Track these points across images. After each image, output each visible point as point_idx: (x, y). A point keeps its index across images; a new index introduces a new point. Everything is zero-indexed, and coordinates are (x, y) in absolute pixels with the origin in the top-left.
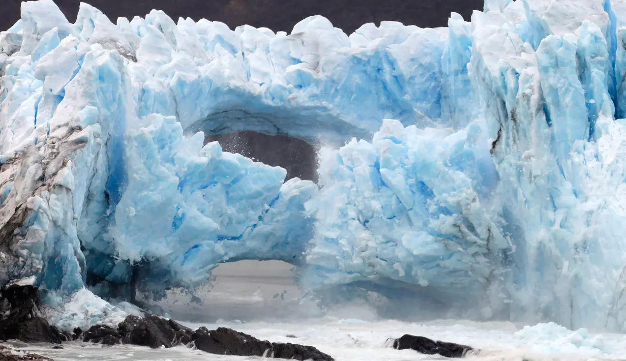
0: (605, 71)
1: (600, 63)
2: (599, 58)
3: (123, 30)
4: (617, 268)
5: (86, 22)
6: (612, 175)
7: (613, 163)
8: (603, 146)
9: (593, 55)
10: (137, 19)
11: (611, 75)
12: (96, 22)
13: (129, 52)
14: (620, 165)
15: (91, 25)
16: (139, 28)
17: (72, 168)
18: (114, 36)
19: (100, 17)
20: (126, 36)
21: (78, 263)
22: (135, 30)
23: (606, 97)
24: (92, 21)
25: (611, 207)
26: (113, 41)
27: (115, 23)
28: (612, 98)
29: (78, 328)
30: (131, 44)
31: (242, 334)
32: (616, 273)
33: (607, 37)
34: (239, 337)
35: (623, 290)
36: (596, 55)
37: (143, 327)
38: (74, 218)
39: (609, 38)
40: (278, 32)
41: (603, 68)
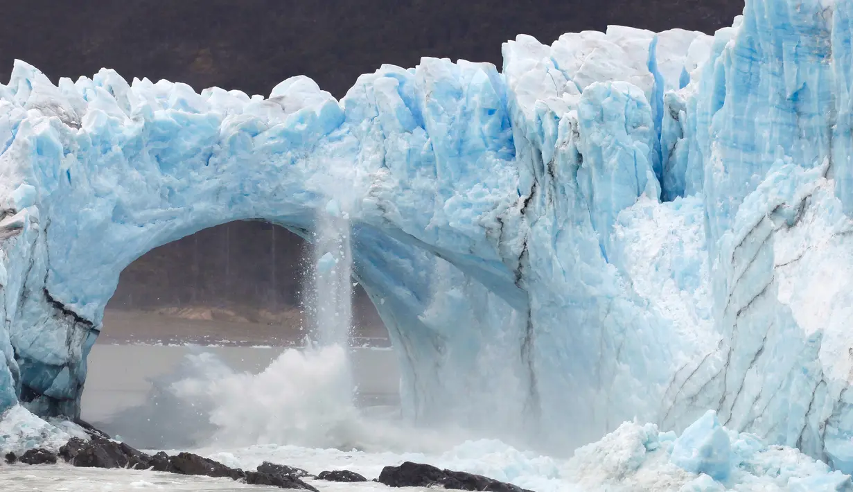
0: (649, 145)
1: (644, 134)
2: (642, 128)
3: (67, 92)
4: (662, 381)
5: (22, 84)
6: (657, 269)
7: (658, 255)
8: (647, 234)
9: (635, 125)
10: (83, 79)
11: (656, 150)
12: (33, 84)
13: (73, 120)
14: (668, 257)
15: (27, 87)
16: (85, 90)
17: (4, 259)
18: (55, 100)
19: (38, 78)
20: (70, 100)
21: (11, 374)
22: (81, 93)
23: (650, 175)
24: (29, 82)
25: (655, 308)
26: (55, 106)
27: (56, 84)
28: (657, 177)
29: (11, 452)
30: (75, 110)
31: (208, 460)
32: (661, 389)
33: (651, 103)
34: (206, 464)
35: (670, 409)
36: (639, 125)
37: (89, 452)
38: (6, 320)
39: (655, 105)
40: (253, 96)
41: (647, 140)
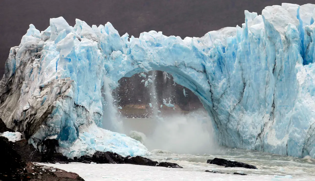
0: (298, 45)
1: (296, 41)
2: (296, 39)
3: (95, 30)
4: (306, 128)
5: (78, 27)
6: (303, 89)
7: (303, 83)
8: (299, 77)
9: (293, 38)
10: (101, 26)
11: (301, 46)
12: (83, 27)
13: (97, 39)
14: (307, 84)
15: (80, 28)
16: (101, 29)
17: (72, 89)
18: (90, 33)
19: (84, 24)
20: (96, 33)
21: (75, 129)
22: (100, 31)
23: (299, 55)
24: (81, 27)
25: (303, 103)
26: (90, 35)
27: (91, 27)
28: (302, 56)
29: (76, 157)
30: (98, 36)
31: (145, 158)
32: (306, 131)
33: (299, 30)
34: (144, 159)
35: (309, 138)
36: (294, 38)
37: (103, 156)
38: (73, 110)
39: (300, 30)
41: (298, 43)
